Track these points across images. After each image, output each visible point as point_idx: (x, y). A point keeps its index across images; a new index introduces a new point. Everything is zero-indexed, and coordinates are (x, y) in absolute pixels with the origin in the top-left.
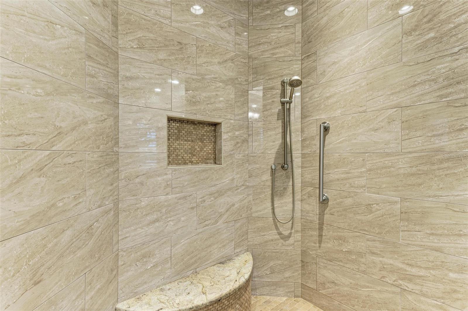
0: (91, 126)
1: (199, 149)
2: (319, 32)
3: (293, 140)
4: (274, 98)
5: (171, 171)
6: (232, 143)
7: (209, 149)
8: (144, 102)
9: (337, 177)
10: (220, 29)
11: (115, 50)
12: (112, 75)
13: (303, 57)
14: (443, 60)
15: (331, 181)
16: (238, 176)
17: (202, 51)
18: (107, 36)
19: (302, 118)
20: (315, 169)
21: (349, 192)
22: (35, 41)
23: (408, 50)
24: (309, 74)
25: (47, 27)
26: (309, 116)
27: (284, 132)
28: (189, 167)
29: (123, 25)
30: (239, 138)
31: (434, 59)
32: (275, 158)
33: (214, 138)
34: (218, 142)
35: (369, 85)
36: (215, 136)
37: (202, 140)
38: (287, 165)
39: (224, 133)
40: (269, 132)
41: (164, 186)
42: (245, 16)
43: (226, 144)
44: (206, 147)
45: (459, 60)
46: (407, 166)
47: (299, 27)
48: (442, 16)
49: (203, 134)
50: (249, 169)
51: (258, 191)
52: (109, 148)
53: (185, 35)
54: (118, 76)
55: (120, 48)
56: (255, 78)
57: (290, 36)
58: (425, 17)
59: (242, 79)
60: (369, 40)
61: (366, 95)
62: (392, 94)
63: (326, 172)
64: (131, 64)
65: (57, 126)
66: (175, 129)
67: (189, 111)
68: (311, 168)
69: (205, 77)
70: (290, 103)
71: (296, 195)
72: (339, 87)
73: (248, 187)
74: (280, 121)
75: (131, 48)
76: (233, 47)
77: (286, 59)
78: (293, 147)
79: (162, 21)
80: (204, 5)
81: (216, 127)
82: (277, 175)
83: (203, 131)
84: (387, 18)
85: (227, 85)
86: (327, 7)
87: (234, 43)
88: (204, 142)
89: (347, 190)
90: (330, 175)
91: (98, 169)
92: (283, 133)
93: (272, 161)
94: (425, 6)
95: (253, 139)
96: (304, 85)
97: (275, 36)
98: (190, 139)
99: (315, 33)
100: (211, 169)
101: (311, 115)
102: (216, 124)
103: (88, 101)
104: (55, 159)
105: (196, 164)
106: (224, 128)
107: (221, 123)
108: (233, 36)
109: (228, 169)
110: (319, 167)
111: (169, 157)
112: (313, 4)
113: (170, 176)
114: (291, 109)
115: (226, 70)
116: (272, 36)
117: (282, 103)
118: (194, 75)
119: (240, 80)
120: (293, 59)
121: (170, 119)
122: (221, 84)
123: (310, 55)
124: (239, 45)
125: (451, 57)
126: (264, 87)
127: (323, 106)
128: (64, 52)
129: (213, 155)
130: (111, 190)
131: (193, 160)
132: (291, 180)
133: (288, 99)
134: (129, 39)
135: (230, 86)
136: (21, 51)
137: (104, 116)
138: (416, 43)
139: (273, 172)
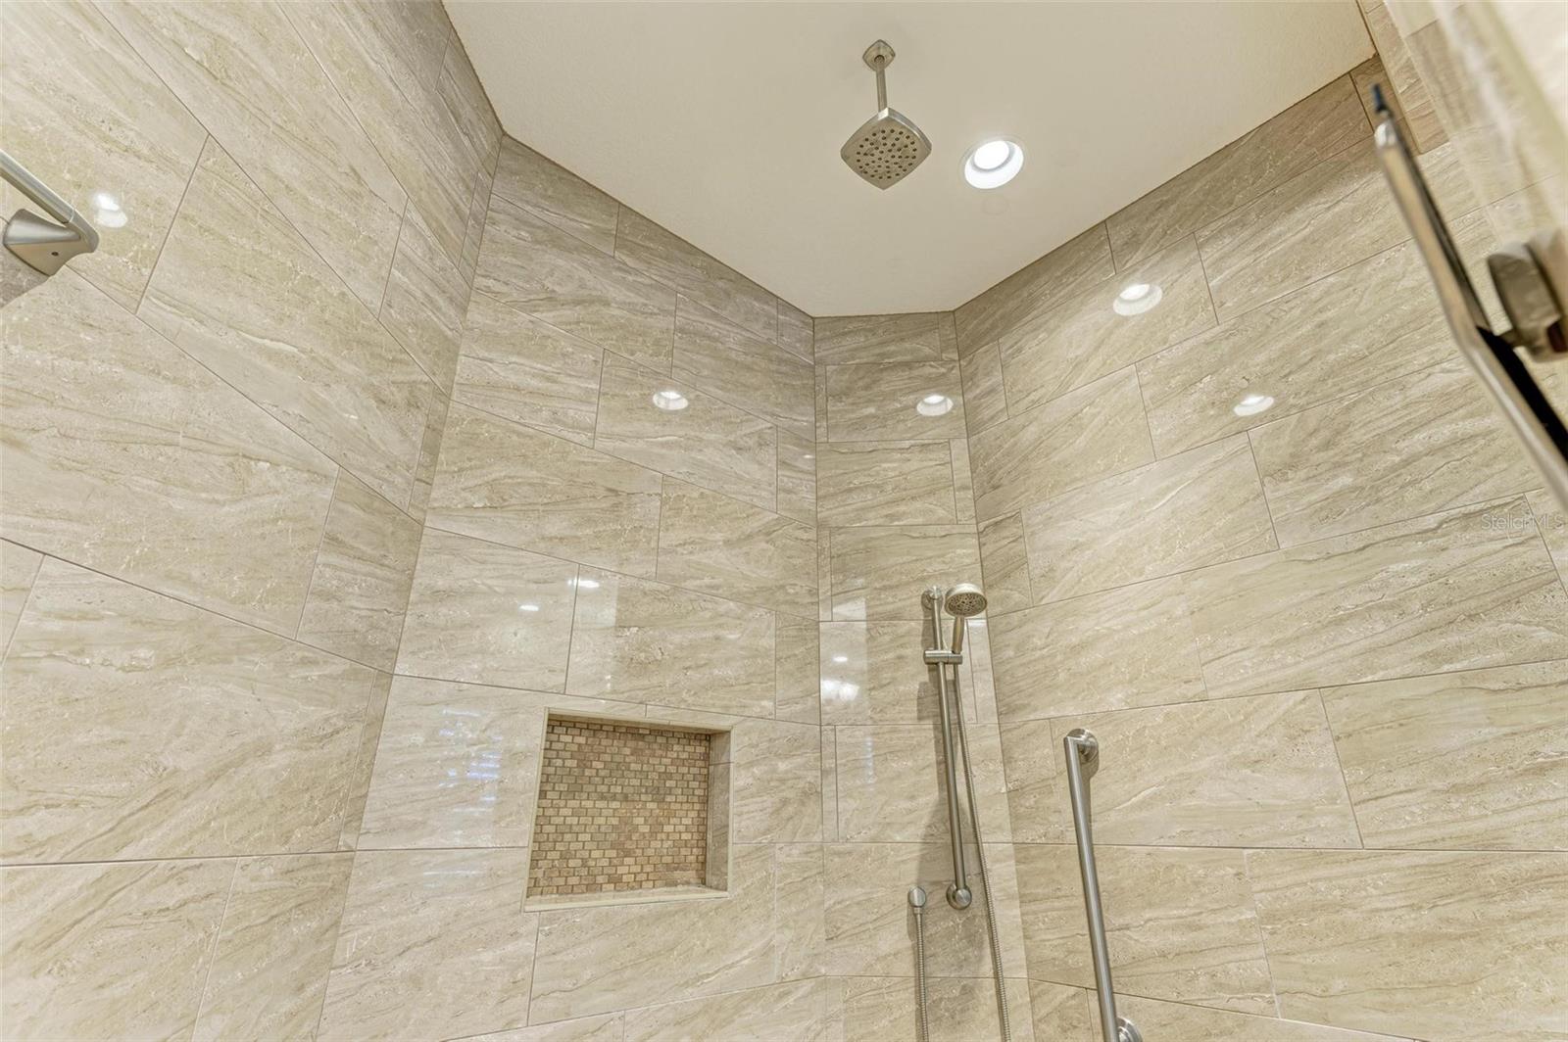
0: (279, 760)
1: (646, 829)
2: (1021, 462)
3: (979, 792)
4: (902, 646)
5: (534, 923)
6: (765, 805)
7: (682, 828)
8: (476, 666)
9: (1156, 942)
10: (734, 452)
11: (415, 514)
12: (391, 586)
13: (982, 526)
14: (1400, 548)
15: (1136, 960)
16: (788, 935)
17: (678, 511)
18: (400, 480)
19: (999, 714)
20: (1070, 908)
21: (1216, 1011)
22: (182, 508)
23: (1288, 519)
24: (1007, 576)
25: (228, 470)
26: (1024, 706)
27: (946, 762)
28: (603, 902)
29: (453, 448)
30: (790, 783)
31: (1372, 544)
32: (921, 862)
33: (703, 785)
34: (716, 802)
35: (1195, 614)
36: (707, 780)
37: (659, 794)
38: (966, 887)
39: (739, 766)
40: (894, 761)
41: (499, 987)
42: (804, 419)
43: (745, 809)
44: (672, 821)
45: (1451, 552)
46: (1399, 904)
47: (960, 447)
48: (1357, 434)
49: (665, 772)
50: (826, 905)
51: (864, 1003)
52: (323, 837)
53: (631, 470)
54: (410, 587)
55: (434, 509)
56: (841, 583)
57: (937, 470)
58: (1311, 435)
59: (798, 588)
60: (1169, 489)
61: (1194, 645)
62: (1278, 644)
63: (1113, 920)
64: (455, 552)
65: (165, 769)
66: (568, 755)
67: (623, 693)
68: (1057, 904)
69: (683, 585)
70: (955, 665)
71: (1013, 1019)
72: (1103, 619)
73: (824, 983)
74: (928, 725)
75: (466, 507)
76: (772, 499)
77: (931, 530)
78: (983, 818)
79: (567, 438)
80: (692, 396)
81: (713, 745)
82: (931, 930)
83: (664, 760)
84: (1204, 433)
85: (750, 607)
86: (1034, 402)
87: (773, 488)
88: (668, 799)
89: (1205, 1003)
90: (1128, 933)
91: (262, 924)
92: (943, 766)
93: (910, 872)
94: (1302, 409)
95: (840, 788)
96: (993, 609)
97: (894, 469)
98: (619, 789)
99: (1010, 465)
100: (684, 909)
101: (1029, 704)
102: (710, 736)
103: (292, 676)
104: (118, 896)
105: (632, 888)
106: (737, 750)
107: (729, 732)
108: (771, 469)
109: (749, 907)
110: (1082, 900)
111: (534, 863)
112: (993, 394)
113: (526, 945)
114: (962, 684)
115: (748, 563)
116: (885, 470)
117: (928, 663)
118: (648, 579)
119: (792, 591)
120: (954, 531)
121: (557, 723)
122: (732, 604)
123: (1002, 521)
124: (789, 492)
125: (1423, 542)
126: (871, 612)
127: (1062, 676)
128: (258, 532)
129: (694, 850)
130: (292, 1015)
131: (621, 870)
132: (988, 951)
133: (948, 652)
134: (463, 486)
135: (762, 611)
136: (129, 540)
137: (334, 720)
138: (1305, 500)
139: (918, 918)
